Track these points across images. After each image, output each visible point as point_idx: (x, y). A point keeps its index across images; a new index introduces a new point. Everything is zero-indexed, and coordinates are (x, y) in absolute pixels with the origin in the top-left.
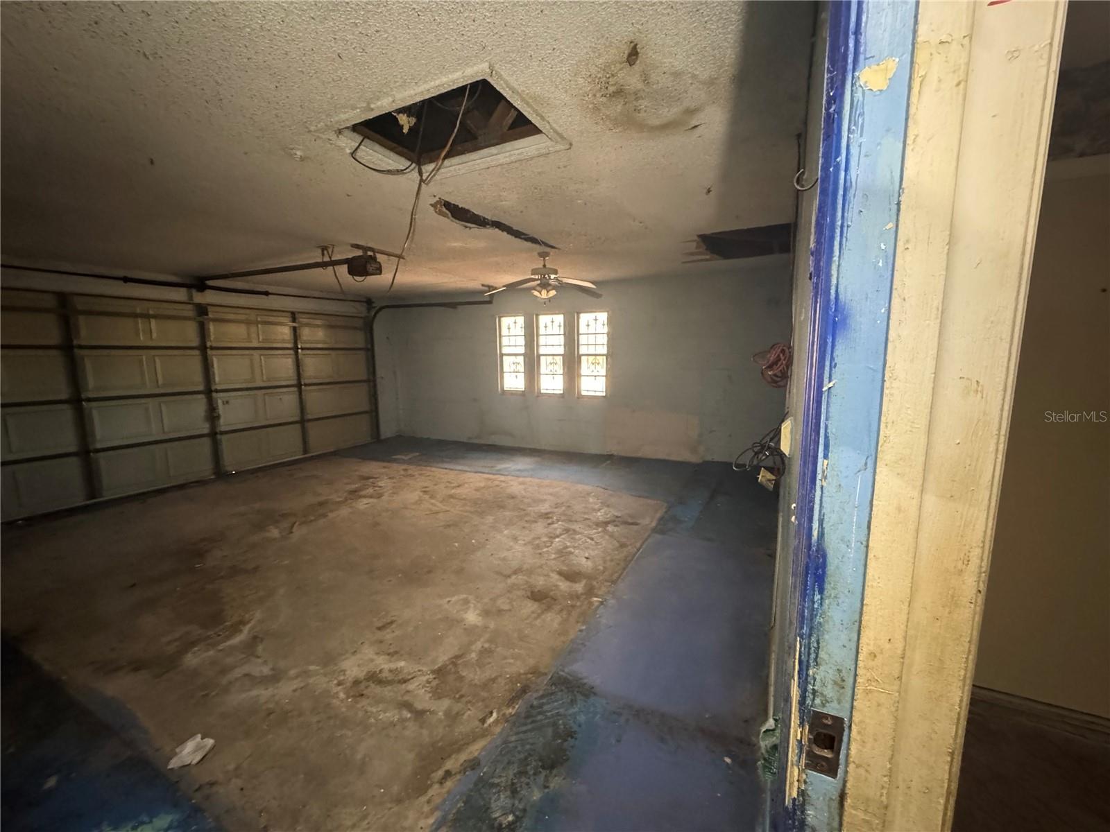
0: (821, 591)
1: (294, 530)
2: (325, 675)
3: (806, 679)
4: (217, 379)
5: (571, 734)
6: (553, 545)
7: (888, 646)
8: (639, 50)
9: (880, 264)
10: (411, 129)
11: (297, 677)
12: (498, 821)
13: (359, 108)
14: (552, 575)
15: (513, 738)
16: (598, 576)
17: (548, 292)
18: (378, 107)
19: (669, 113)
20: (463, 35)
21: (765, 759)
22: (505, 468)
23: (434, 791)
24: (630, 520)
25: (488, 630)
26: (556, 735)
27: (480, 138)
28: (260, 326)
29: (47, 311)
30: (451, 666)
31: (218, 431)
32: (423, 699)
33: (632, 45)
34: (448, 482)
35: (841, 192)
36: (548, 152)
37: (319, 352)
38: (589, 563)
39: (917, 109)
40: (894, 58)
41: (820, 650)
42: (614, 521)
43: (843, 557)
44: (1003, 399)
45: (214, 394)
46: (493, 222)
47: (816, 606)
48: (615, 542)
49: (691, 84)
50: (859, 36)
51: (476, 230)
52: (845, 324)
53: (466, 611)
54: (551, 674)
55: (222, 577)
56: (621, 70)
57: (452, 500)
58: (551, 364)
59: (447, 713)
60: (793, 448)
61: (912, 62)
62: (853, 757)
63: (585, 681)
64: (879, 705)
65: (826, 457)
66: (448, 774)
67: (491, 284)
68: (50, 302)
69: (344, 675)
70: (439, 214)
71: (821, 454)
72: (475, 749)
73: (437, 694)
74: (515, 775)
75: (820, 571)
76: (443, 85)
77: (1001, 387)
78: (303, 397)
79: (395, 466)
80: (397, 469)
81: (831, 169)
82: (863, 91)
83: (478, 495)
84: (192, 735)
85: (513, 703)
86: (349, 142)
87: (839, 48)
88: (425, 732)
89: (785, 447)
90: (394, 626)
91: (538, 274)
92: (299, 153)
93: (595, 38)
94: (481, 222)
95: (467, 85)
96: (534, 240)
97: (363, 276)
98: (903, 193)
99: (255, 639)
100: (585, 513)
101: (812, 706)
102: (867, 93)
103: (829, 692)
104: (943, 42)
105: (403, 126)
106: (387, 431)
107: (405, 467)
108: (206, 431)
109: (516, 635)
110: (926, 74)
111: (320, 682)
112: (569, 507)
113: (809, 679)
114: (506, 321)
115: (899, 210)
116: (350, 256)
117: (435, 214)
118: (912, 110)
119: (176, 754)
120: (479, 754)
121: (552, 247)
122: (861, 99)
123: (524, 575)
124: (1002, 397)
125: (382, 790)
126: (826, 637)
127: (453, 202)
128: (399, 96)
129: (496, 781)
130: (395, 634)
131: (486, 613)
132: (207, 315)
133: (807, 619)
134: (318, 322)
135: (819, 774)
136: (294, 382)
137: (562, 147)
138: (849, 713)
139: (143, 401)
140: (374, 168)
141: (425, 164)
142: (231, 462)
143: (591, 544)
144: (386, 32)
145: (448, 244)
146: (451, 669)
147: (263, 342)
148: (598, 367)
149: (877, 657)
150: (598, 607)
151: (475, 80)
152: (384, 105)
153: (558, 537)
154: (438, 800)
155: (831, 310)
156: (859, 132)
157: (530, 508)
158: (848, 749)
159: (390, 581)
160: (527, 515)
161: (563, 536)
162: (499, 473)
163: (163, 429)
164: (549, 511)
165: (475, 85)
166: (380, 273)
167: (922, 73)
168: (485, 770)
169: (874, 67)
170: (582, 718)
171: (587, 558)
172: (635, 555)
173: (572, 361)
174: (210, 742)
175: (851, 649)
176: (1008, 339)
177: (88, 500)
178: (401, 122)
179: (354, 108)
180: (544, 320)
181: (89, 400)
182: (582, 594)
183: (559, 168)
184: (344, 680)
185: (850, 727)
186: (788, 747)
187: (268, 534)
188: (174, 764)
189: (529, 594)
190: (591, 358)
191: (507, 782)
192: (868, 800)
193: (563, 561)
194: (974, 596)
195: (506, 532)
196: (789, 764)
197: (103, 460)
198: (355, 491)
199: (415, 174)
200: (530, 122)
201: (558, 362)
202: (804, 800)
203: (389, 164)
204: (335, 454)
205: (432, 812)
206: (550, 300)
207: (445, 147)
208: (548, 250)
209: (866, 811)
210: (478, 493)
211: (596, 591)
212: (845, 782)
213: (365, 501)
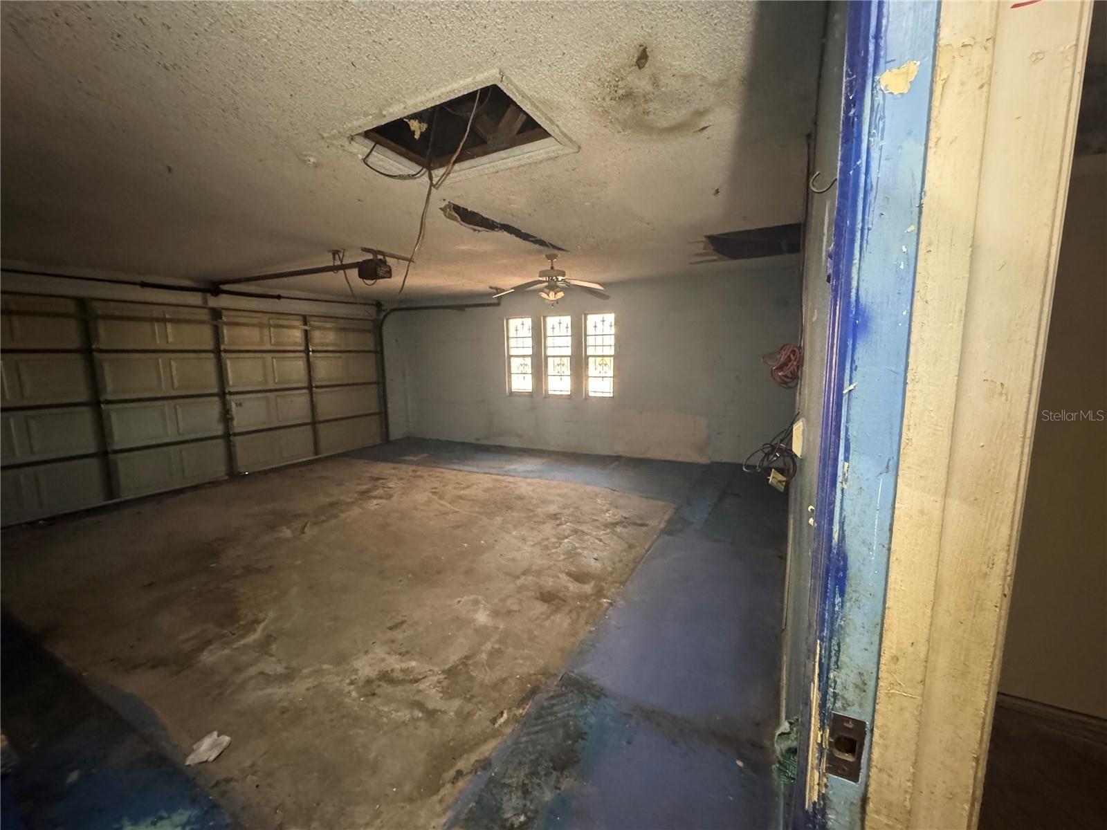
0: (842, 594)
1: (306, 530)
2: (338, 674)
3: (827, 682)
4: (231, 383)
5: (581, 736)
6: (562, 546)
7: (911, 649)
8: (648, 53)
9: (902, 267)
10: (422, 134)
11: (309, 676)
12: (510, 822)
13: (371, 115)
14: (560, 575)
15: (524, 739)
16: (606, 577)
17: (555, 294)
18: (390, 114)
19: (678, 115)
20: (474, 41)
21: (779, 762)
22: (514, 469)
23: (446, 790)
24: (639, 522)
25: (499, 630)
26: (567, 736)
27: (489, 142)
28: (272, 329)
29: (67, 315)
30: (460, 667)
31: (231, 433)
32: (434, 699)
33: (642, 48)
34: (457, 483)
35: (861, 195)
36: (556, 155)
37: (330, 355)
38: (598, 565)
39: (939, 111)
40: (915, 62)
41: (841, 653)
42: (623, 522)
43: (864, 559)
44: (1029, 402)
45: (228, 397)
46: (501, 225)
47: (837, 609)
48: (623, 543)
49: (701, 86)
50: (880, 40)
51: (485, 233)
52: (866, 326)
53: (475, 611)
54: (561, 675)
55: (237, 577)
56: (629, 73)
57: (461, 501)
58: (558, 365)
59: (459, 713)
60: (805, 450)
61: (934, 66)
62: (875, 761)
63: (594, 683)
64: (901, 709)
65: (846, 459)
66: (460, 774)
67: (499, 287)
68: (72, 307)
69: (357, 674)
70: (448, 218)
71: (841, 457)
72: (487, 749)
73: (448, 694)
74: (526, 775)
75: (841, 574)
76: (454, 90)
77: (1027, 388)
78: (314, 399)
79: (404, 467)
80: (406, 470)
81: (851, 173)
82: (884, 94)
83: (487, 496)
84: (209, 732)
85: (523, 704)
86: (361, 148)
87: (859, 53)
88: (437, 732)
89: (797, 448)
90: (404, 626)
91: (545, 276)
92: (312, 160)
93: (605, 42)
94: (489, 225)
95: (477, 91)
96: (542, 243)
97: (373, 279)
98: (925, 195)
99: (269, 639)
100: (593, 514)
101: (832, 709)
102: (888, 96)
103: (851, 695)
104: (966, 45)
105: (414, 131)
106: (396, 432)
107: (414, 468)
108: (220, 433)
109: (525, 636)
110: (948, 76)
111: (333, 681)
112: (578, 508)
113: (830, 682)
114: (514, 323)
115: (920, 213)
116: (360, 260)
117: (444, 217)
118: (934, 113)
119: (193, 750)
120: (490, 755)
121: (560, 249)
122: (881, 102)
123: (533, 576)
124: (1027, 400)
125: (395, 790)
126: (848, 640)
127: (462, 206)
128: (410, 102)
129: (507, 781)
130: (406, 634)
131: (496, 614)
132: (221, 318)
133: (827, 623)
134: (329, 325)
135: (840, 778)
136: (305, 384)
137: (571, 150)
138: (871, 718)
139: (160, 403)
140: (387, 173)
141: (434, 169)
142: (245, 463)
143: (599, 545)
144: (399, 39)
145: (457, 247)
146: (461, 669)
147: (274, 345)
148: (606, 368)
149: (900, 660)
150: (607, 608)
151: (485, 86)
152: (395, 112)
153: (566, 538)
154: (450, 800)
155: (852, 313)
156: (880, 134)
157: (539, 509)
158: (870, 753)
159: (400, 581)
160: (535, 516)
161: (571, 538)
162: (507, 474)
163: (178, 430)
164: (557, 511)
165: (485, 91)
166: (390, 277)
167: (944, 76)
168: (496, 770)
169: (895, 71)
170: (592, 720)
171: (596, 559)
172: (643, 556)
173: (579, 362)
174: (226, 739)
175: (872, 652)
176: (1034, 341)
177: (107, 500)
178: (412, 128)
179: (366, 114)
180: (551, 321)
181: (108, 402)
182: (591, 595)
183: (567, 171)
184: (356, 679)
185: (872, 730)
186: (808, 751)
187: (281, 535)
188: (191, 760)
189: (538, 594)
190: (599, 359)
191: (518, 783)
192: (891, 804)
193: (572, 562)
194: (999, 600)
195: (514, 533)
196: (809, 768)
197: (121, 462)
198: (363, 493)
199: (426, 179)
200: (539, 126)
201: (566, 363)
202: (825, 804)
203: (399, 169)
204: (346, 455)
205: (445, 811)
206: (557, 301)
207: (456, 151)
208: (556, 252)
209: (888, 816)
210: (487, 494)
211: (605, 592)
212: (867, 786)
213: (375, 502)
